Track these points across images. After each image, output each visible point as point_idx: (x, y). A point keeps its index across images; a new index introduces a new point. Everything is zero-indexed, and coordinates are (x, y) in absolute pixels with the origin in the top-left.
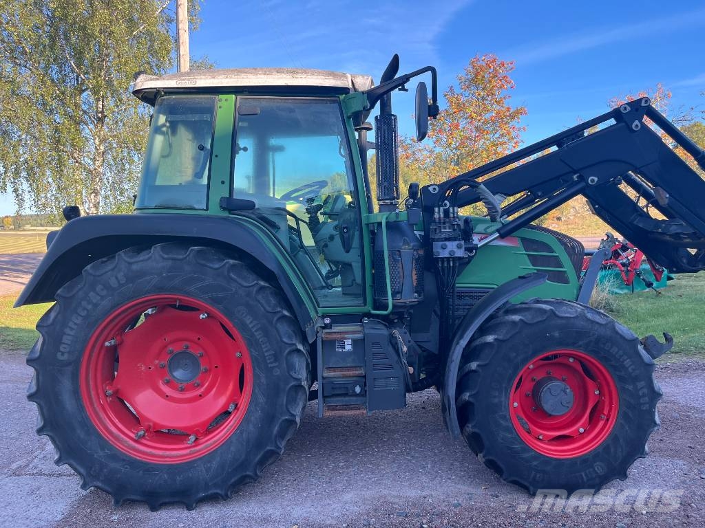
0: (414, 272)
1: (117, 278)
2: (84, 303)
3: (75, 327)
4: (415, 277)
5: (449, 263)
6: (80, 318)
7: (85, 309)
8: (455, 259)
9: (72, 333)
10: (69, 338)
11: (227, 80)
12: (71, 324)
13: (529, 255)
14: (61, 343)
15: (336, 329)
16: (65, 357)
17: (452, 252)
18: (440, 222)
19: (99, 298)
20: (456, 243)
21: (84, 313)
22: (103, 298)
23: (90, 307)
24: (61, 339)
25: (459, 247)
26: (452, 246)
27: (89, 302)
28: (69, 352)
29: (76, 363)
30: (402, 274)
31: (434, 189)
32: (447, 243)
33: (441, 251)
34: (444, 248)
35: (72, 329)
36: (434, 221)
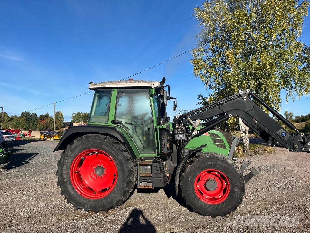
0: (168, 144)
1: (69, 153)
2: (64, 163)
3: (65, 171)
4: (168, 146)
5: (181, 141)
6: (65, 168)
7: (65, 165)
8: (183, 140)
9: (65, 172)
10: (65, 174)
11: (115, 85)
12: (63, 170)
13: (212, 139)
14: (63, 176)
15: (146, 160)
16: (66, 180)
17: (181, 138)
18: (177, 128)
19: (67, 160)
20: (182, 135)
21: (65, 166)
22: (68, 160)
23: (66, 164)
24: (63, 175)
25: (183, 136)
26: (181, 136)
27: (66, 162)
28: (66, 178)
29: (70, 180)
30: (164, 145)
31: (178, 117)
32: (179, 135)
33: (177, 137)
34: (178, 136)
35: (64, 171)
36: (176, 128)
